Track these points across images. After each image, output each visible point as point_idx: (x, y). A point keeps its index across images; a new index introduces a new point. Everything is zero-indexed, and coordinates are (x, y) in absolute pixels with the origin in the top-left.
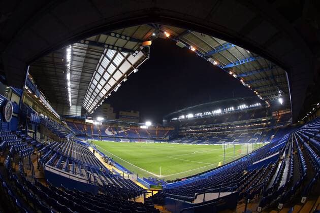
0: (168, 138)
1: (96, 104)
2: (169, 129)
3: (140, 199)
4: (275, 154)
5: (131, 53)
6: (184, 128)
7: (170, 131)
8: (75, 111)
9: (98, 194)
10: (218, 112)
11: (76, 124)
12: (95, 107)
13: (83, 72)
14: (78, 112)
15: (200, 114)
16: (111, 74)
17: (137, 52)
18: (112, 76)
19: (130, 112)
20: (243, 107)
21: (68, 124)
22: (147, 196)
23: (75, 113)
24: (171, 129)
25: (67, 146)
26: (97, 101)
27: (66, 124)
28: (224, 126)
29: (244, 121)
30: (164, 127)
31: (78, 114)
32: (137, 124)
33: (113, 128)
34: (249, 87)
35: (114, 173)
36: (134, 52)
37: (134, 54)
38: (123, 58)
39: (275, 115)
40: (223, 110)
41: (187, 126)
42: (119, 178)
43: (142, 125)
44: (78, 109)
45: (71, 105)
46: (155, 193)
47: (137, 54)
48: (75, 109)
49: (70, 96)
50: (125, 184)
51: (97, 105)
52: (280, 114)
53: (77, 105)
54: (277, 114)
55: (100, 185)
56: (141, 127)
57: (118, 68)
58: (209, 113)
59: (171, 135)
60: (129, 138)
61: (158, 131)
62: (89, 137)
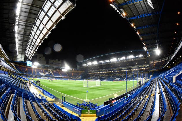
0: (80, 77)
2: (81, 72)
6: (91, 71)
7: (81, 73)
8: (20, 58)
10: (114, 60)
11: (21, 67)
12: (33, 53)
13: (25, 29)
14: (22, 58)
15: (102, 62)
18: (45, 26)
19: (55, 60)
20: (131, 57)
23: (20, 60)
24: (82, 72)
28: (118, 70)
29: (131, 67)
30: (78, 70)
31: (22, 60)
32: (60, 68)
33: (44, 70)
34: (141, 39)
38: (55, 9)
39: (151, 63)
40: (117, 59)
41: (93, 70)
43: (63, 68)
44: (22, 57)
45: (18, 54)
48: (21, 57)
49: (17, 46)
52: (154, 62)
53: (22, 54)
54: (153, 63)
56: (63, 70)
57: (50, 19)
58: (108, 61)
59: (82, 76)
60: (54, 77)
61: (73, 73)
62: (29, 76)
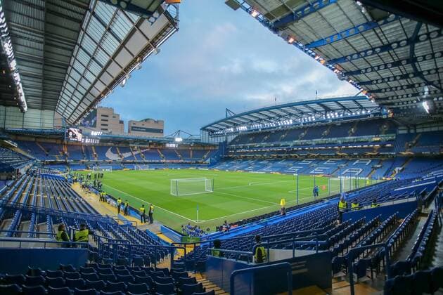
0: (208, 161)
1: (85, 107)
2: (211, 148)
3: (165, 263)
4: (405, 201)
5: (145, 16)
6: (233, 146)
8: (38, 120)
9: (86, 265)
11: (42, 144)
12: (85, 113)
13: (46, 44)
14: (46, 121)
16: (111, 54)
17: (156, 15)
18: (113, 58)
21: (19, 146)
22: (176, 258)
23: (38, 125)
24: (213, 148)
25: (18, 188)
26: (89, 103)
27: (15, 145)
28: (298, 146)
29: (334, 139)
30: (203, 145)
31: (45, 125)
33: (119, 147)
35: (121, 223)
36: (150, 14)
37: (152, 19)
38: (131, 26)
42: (129, 229)
43: (169, 142)
44: (46, 117)
46: (189, 250)
47: (156, 19)
48: (38, 116)
50: (139, 239)
51: (88, 109)
53: (42, 109)
55: (91, 248)
56: (167, 146)
57: (123, 45)
59: (214, 156)
60: (146, 163)
61: (193, 150)
62: (73, 166)
